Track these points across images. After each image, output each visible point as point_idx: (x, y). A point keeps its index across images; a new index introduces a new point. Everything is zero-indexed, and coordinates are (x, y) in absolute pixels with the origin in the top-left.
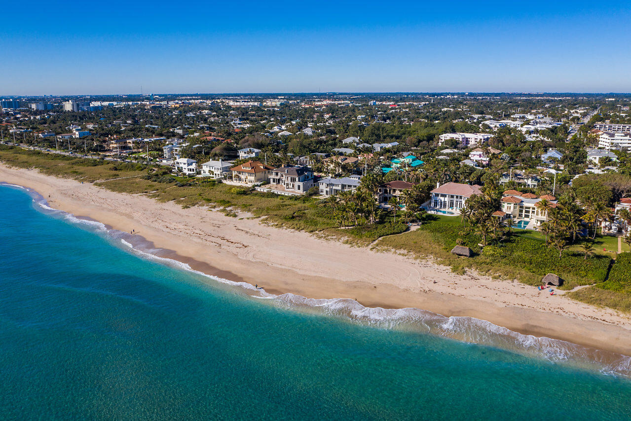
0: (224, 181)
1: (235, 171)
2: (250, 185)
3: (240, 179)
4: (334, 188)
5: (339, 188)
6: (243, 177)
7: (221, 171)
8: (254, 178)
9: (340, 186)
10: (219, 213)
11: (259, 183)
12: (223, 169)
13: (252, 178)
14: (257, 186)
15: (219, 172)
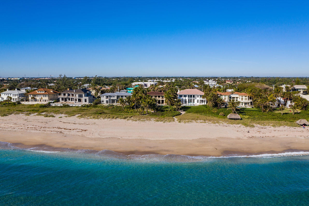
0: (23, 103)
1: (30, 95)
2: (45, 103)
3: (36, 100)
4: (112, 98)
5: (116, 98)
6: (38, 98)
7: (18, 96)
8: (48, 98)
9: (116, 97)
10: (37, 116)
11: (52, 102)
12: (19, 95)
13: (47, 98)
14: (51, 103)
15: (17, 97)
